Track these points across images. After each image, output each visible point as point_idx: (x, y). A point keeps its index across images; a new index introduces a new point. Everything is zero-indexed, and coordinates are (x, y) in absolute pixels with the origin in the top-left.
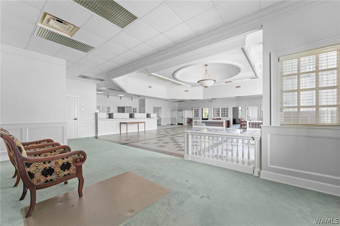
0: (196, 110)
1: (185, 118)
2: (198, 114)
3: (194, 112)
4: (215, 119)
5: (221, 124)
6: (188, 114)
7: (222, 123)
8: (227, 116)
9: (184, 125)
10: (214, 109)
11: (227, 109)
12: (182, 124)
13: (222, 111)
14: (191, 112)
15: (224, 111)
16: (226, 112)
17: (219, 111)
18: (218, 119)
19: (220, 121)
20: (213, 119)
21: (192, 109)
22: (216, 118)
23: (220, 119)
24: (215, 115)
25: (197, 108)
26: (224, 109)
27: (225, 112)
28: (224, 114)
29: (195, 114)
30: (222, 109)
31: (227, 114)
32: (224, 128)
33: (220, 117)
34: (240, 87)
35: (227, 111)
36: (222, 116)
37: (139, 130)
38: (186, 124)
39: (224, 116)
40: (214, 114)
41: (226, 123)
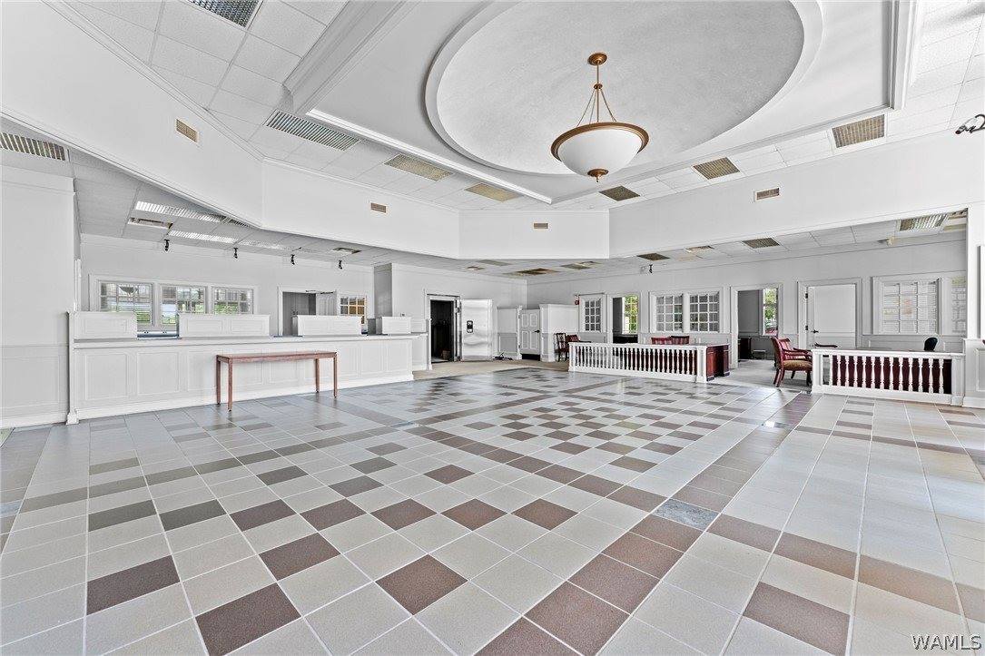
0: (593, 303)
1: (546, 336)
2: (599, 320)
3: (584, 313)
4: (663, 341)
5: (686, 362)
6: (560, 319)
7: (692, 358)
8: (715, 328)
9: (543, 359)
10: (660, 300)
11: (716, 298)
12: (536, 358)
13: (693, 308)
14: (573, 311)
15: (704, 308)
16: (708, 313)
17: (680, 308)
18: (673, 340)
19: (683, 348)
20: (654, 340)
21: (578, 303)
22: (666, 334)
23: (685, 340)
24: (665, 323)
25: (595, 299)
26: (704, 299)
27: (705, 311)
28: (703, 318)
29: (587, 318)
30: (693, 299)
31: (716, 317)
32: (702, 378)
33: (687, 331)
34: (777, 192)
35: (717, 308)
36: (693, 327)
37: (338, 383)
38: (552, 358)
39: (703, 328)
40: (660, 318)
41: (712, 358)
